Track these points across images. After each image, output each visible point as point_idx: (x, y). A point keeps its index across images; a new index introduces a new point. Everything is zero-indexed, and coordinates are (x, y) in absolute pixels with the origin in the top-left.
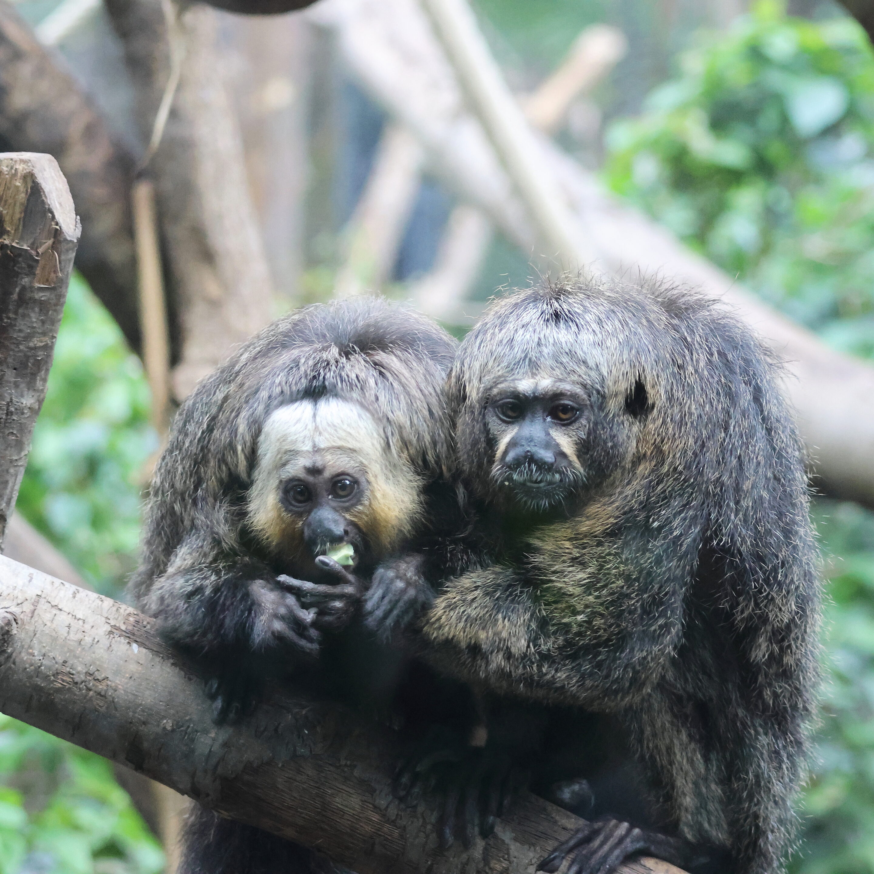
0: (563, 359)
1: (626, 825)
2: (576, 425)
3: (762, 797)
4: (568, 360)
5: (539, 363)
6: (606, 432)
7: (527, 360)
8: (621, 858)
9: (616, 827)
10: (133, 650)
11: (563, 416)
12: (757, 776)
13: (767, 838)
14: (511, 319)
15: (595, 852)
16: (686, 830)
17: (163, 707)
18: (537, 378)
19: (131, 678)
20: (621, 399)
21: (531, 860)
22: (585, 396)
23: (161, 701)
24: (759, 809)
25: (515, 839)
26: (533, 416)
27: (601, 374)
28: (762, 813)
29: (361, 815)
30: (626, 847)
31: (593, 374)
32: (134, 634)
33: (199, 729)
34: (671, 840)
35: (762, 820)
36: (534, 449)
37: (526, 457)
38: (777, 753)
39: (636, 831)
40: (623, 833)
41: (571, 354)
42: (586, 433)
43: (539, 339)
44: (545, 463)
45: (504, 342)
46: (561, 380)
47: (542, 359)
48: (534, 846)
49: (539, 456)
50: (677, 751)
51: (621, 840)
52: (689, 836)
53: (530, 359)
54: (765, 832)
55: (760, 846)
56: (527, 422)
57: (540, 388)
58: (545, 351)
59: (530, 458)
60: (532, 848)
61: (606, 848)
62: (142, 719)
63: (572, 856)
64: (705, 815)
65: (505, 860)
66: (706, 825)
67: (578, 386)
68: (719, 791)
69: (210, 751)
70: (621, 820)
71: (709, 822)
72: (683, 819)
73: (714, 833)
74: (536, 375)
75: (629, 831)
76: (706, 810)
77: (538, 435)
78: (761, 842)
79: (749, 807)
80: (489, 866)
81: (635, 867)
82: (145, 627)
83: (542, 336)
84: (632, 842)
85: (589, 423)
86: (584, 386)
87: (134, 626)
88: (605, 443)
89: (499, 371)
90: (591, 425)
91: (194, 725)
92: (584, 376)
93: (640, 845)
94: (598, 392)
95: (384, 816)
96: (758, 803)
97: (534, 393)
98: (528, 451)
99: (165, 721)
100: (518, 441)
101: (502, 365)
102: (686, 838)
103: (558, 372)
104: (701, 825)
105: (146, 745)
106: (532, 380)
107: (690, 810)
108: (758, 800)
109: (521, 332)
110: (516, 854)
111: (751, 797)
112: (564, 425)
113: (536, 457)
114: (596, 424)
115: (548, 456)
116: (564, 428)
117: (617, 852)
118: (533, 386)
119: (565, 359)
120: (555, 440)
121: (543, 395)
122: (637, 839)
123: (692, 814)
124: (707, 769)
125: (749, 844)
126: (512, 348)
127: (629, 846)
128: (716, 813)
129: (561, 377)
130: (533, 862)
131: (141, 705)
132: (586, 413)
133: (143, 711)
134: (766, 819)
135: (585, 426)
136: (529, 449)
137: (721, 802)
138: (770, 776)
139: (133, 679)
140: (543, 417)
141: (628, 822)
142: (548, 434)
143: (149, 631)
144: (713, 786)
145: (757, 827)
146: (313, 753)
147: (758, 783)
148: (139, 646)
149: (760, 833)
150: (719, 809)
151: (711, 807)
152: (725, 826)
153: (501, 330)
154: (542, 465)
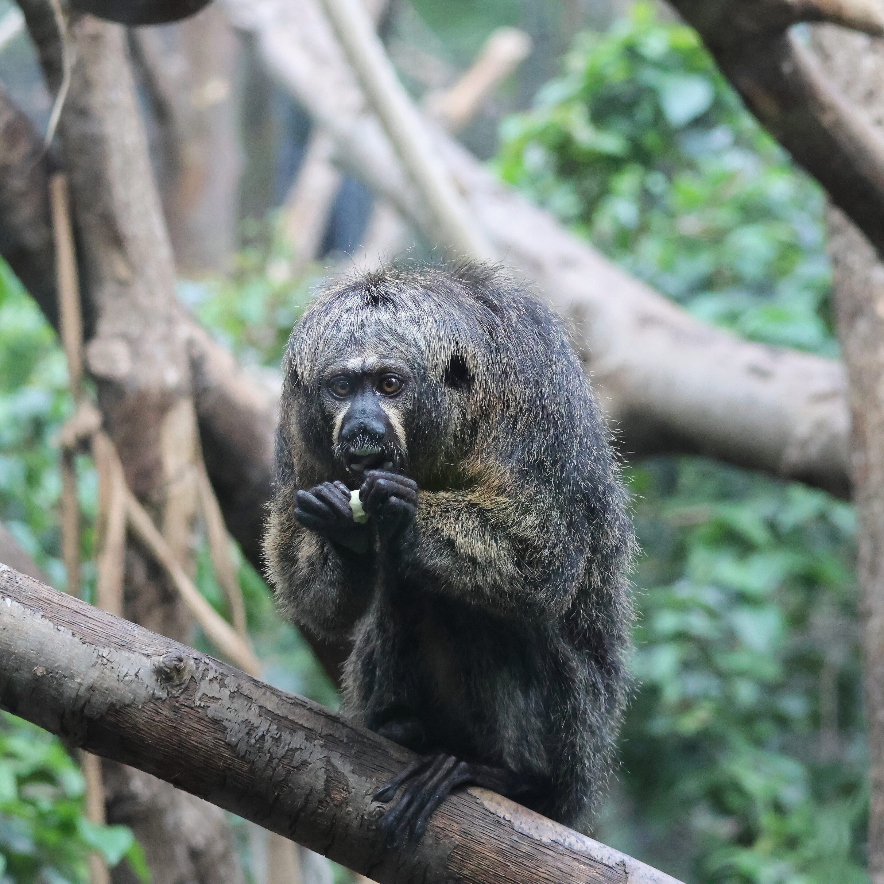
0: (385, 337)
1: (453, 758)
2: (403, 397)
3: (578, 728)
4: (389, 337)
5: (364, 341)
6: (430, 401)
7: (353, 341)
8: (449, 789)
9: (445, 760)
10: (6, 604)
11: (388, 390)
12: (574, 709)
13: (585, 764)
14: (335, 305)
15: (425, 783)
16: (509, 760)
17: (34, 656)
18: (364, 356)
19: (4, 629)
20: (440, 370)
21: (368, 791)
22: (408, 369)
23: (32, 650)
24: (576, 739)
25: (353, 771)
26: (363, 391)
27: (420, 349)
28: (578, 741)
29: (214, 752)
30: (454, 779)
31: (413, 350)
32: (7, 590)
33: (66, 675)
34: (495, 771)
35: (578, 747)
36: (367, 421)
37: (359, 429)
38: (594, 685)
39: (463, 764)
40: (451, 766)
41: (391, 331)
42: (412, 404)
43: (362, 321)
44: (377, 433)
45: (331, 325)
46: (384, 357)
47: (367, 338)
48: (370, 778)
49: (372, 427)
50: (499, 687)
51: (449, 772)
52: (512, 766)
53: (356, 339)
54: (581, 760)
55: (577, 771)
56: (359, 397)
57: (367, 364)
58: (368, 330)
59: (364, 430)
60: (369, 779)
61: (435, 779)
62: (15, 666)
63: (404, 787)
64: (526, 747)
65: (345, 790)
66: (527, 755)
67: (402, 361)
68: (539, 723)
69: (77, 694)
70: (449, 755)
71: (530, 753)
72: (507, 750)
73: (535, 762)
74: (363, 353)
75: (456, 764)
76: (527, 742)
77: (370, 407)
78: (578, 768)
79: (567, 736)
80: (330, 796)
81: (462, 796)
82: (17, 583)
83: (364, 318)
84: (459, 774)
85: (414, 395)
86: (408, 361)
87: (7, 582)
88: (430, 412)
89: (329, 353)
90: (416, 395)
91: (62, 671)
92: (406, 352)
93: (467, 776)
94: (419, 364)
95: (234, 751)
96: (575, 734)
97: (362, 370)
98: (362, 423)
99: (36, 668)
100: (352, 414)
101: (332, 347)
102: (510, 767)
103: (381, 348)
104: (523, 756)
105: (19, 688)
106: (359, 359)
107: (512, 741)
108: (575, 729)
109: (345, 316)
110: (354, 785)
111: (568, 727)
112: (391, 398)
113: (368, 428)
114: (420, 394)
115: (379, 427)
116: (391, 400)
117: (445, 783)
118: (360, 364)
119: (387, 337)
120: (384, 411)
121: (370, 370)
122: (464, 771)
123: (514, 745)
124: (527, 704)
125: (567, 770)
126: (339, 330)
127: (456, 777)
128: (536, 744)
129: (385, 353)
130: (370, 792)
131: (14, 653)
132: (411, 385)
133: (16, 659)
134: (582, 747)
135: (411, 397)
136: (362, 421)
137: (540, 733)
138: (586, 709)
139: (6, 630)
140: (373, 391)
141: (455, 755)
142: (378, 406)
143: (21, 586)
144: (533, 720)
145: (574, 755)
146: (170, 695)
147: (575, 715)
148: (12, 600)
149: (577, 760)
150: (538, 740)
151: (532, 738)
152: (544, 755)
153: (326, 315)
154: (374, 435)
